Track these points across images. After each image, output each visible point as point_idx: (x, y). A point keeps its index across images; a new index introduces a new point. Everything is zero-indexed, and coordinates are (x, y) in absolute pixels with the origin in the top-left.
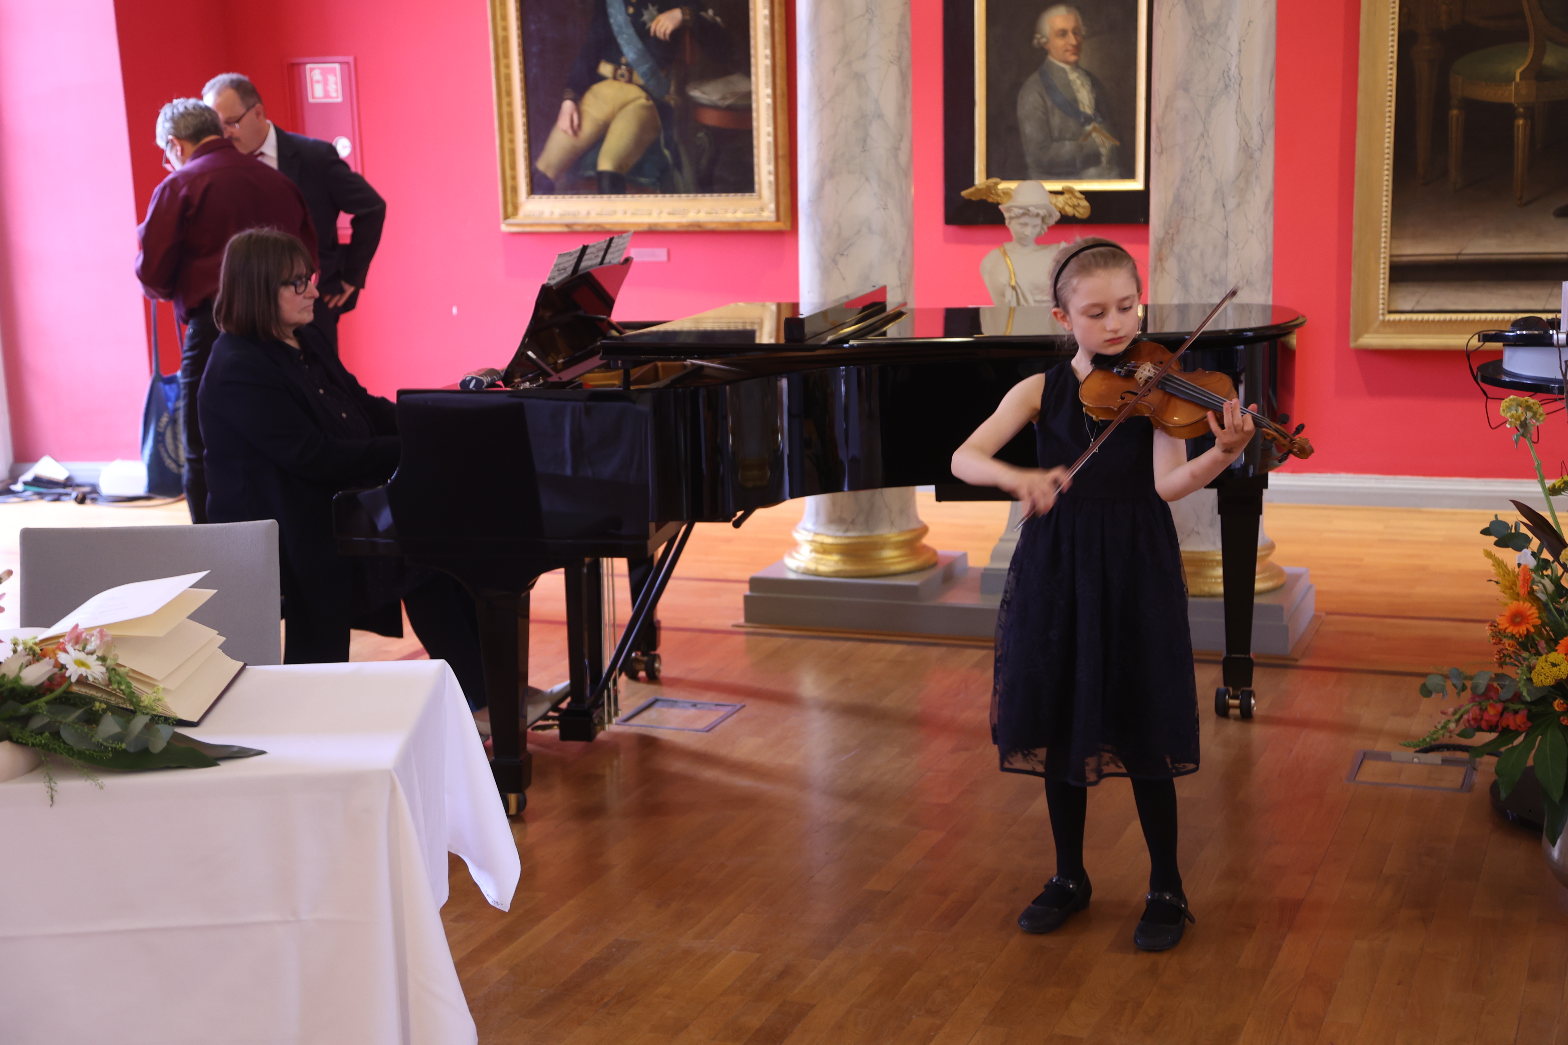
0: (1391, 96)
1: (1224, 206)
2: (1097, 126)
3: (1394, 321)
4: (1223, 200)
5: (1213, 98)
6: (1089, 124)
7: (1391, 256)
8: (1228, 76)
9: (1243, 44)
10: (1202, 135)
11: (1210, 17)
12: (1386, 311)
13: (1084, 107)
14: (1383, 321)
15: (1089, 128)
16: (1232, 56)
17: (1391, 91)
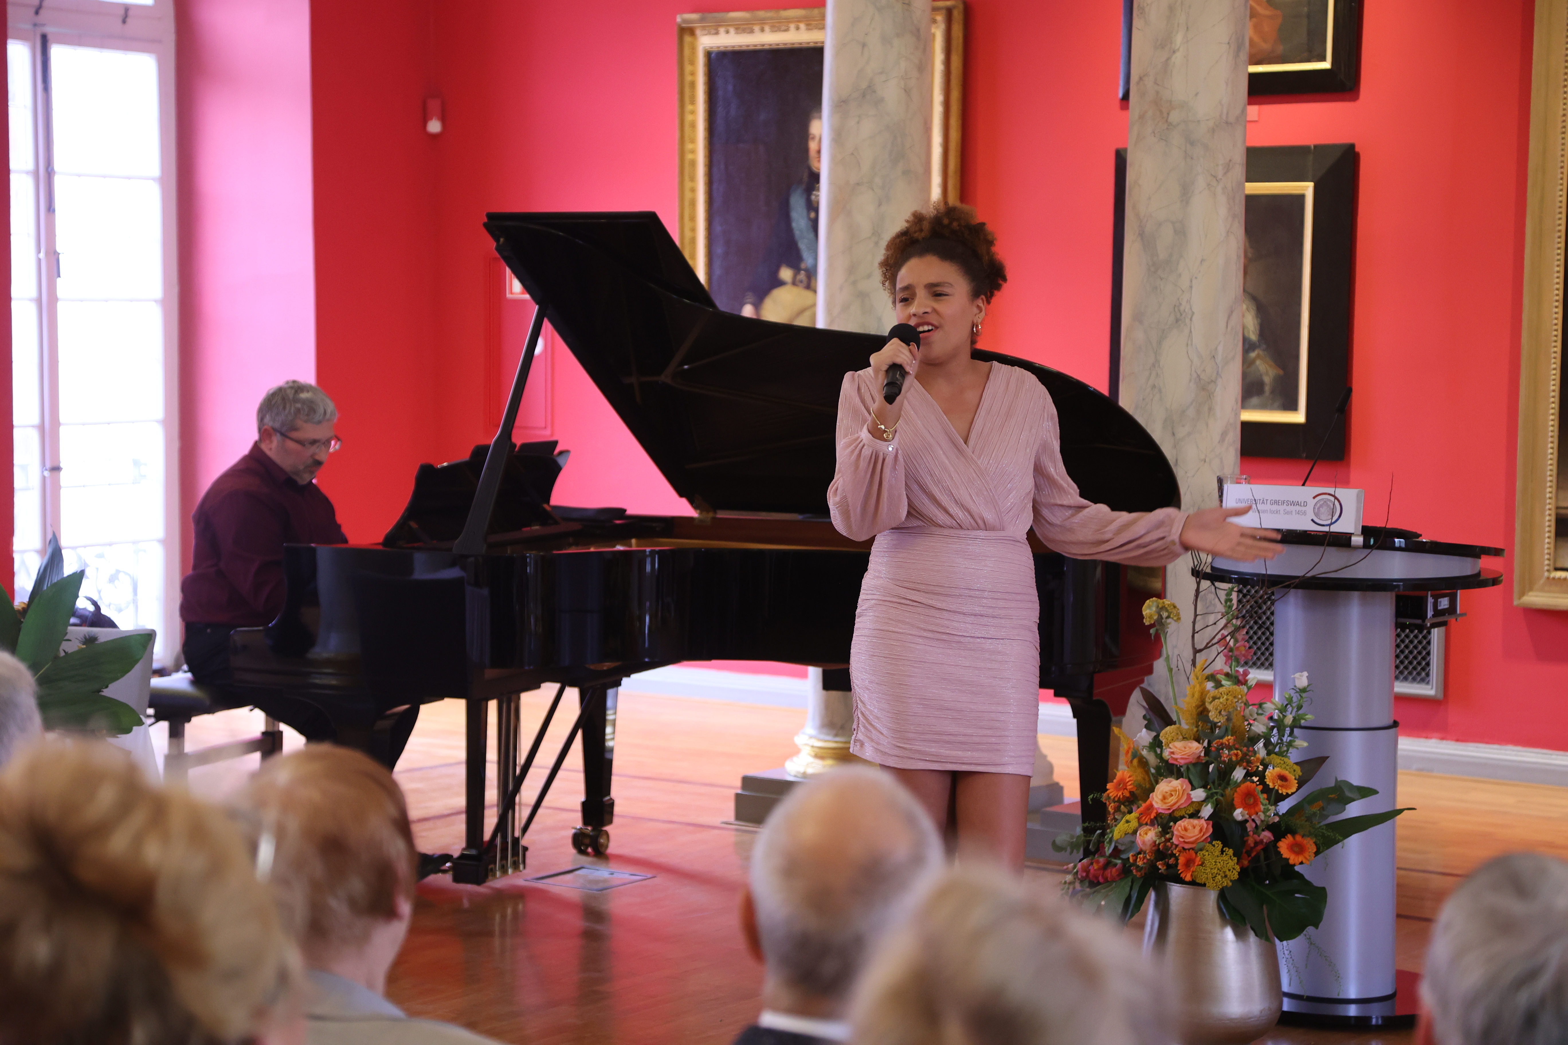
0: (1556, 336)
1: (1174, 434)
2: (1261, 353)
3: (1559, 579)
4: (1173, 429)
5: (1164, 330)
6: (1253, 350)
7: (1557, 508)
8: (1179, 310)
9: (1194, 281)
10: (1154, 365)
11: (1162, 255)
12: (1552, 568)
13: (1249, 332)
14: (1548, 578)
15: (1253, 355)
16: (1183, 291)
17: (1556, 330)
